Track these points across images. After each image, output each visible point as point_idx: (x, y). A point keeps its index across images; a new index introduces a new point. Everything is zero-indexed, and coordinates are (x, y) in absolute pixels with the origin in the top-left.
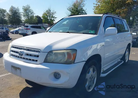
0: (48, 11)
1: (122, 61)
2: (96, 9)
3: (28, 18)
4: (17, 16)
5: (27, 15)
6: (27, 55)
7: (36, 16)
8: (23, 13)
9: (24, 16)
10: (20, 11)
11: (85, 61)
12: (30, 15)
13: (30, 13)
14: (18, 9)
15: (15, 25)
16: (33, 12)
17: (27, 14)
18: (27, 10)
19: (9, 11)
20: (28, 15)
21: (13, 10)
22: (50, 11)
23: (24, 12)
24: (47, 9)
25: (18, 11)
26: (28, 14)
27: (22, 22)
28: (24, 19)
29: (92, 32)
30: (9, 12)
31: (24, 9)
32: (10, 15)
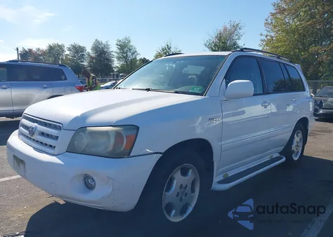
0: (166, 49)
1: (282, 158)
2: (267, 45)
3: (126, 62)
4: (105, 59)
5: (124, 57)
6: (43, 134)
7: (141, 59)
8: (117, 53)
9: (119, 58)
10: (111, 50)
11: (161, 153)
12: (130, 57)
13: (129, 54)
14: (107, 46)
15: (101, 75)
16: (136, 51)
17: (125, 55)
18: (124, 47)
19: (92, 49)
20: (126, 58)
21: (99, 48)
22: (169, 49)
23: (118, 51)
24: (164, 45)
25: (108, 48)
26: (127, 55)
27: (113, 71)
28: (118, 65)
29: (197, 90)
30: (90, 51)
31: (120, 45)
32: (91, 58)
